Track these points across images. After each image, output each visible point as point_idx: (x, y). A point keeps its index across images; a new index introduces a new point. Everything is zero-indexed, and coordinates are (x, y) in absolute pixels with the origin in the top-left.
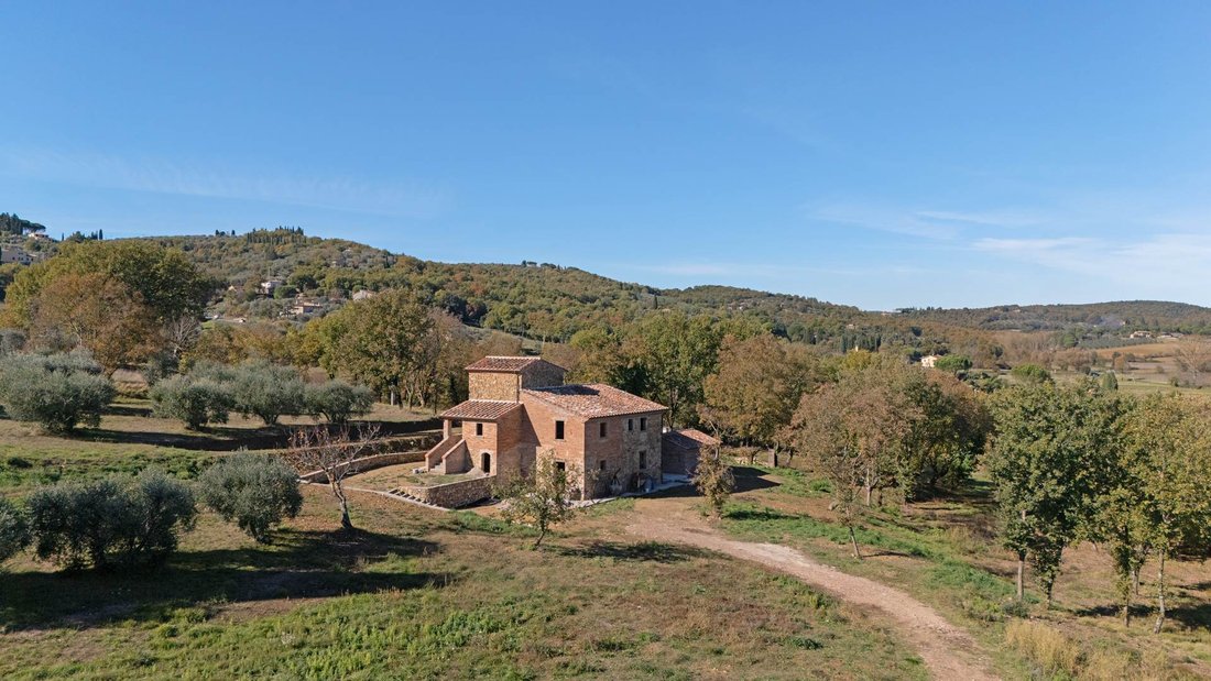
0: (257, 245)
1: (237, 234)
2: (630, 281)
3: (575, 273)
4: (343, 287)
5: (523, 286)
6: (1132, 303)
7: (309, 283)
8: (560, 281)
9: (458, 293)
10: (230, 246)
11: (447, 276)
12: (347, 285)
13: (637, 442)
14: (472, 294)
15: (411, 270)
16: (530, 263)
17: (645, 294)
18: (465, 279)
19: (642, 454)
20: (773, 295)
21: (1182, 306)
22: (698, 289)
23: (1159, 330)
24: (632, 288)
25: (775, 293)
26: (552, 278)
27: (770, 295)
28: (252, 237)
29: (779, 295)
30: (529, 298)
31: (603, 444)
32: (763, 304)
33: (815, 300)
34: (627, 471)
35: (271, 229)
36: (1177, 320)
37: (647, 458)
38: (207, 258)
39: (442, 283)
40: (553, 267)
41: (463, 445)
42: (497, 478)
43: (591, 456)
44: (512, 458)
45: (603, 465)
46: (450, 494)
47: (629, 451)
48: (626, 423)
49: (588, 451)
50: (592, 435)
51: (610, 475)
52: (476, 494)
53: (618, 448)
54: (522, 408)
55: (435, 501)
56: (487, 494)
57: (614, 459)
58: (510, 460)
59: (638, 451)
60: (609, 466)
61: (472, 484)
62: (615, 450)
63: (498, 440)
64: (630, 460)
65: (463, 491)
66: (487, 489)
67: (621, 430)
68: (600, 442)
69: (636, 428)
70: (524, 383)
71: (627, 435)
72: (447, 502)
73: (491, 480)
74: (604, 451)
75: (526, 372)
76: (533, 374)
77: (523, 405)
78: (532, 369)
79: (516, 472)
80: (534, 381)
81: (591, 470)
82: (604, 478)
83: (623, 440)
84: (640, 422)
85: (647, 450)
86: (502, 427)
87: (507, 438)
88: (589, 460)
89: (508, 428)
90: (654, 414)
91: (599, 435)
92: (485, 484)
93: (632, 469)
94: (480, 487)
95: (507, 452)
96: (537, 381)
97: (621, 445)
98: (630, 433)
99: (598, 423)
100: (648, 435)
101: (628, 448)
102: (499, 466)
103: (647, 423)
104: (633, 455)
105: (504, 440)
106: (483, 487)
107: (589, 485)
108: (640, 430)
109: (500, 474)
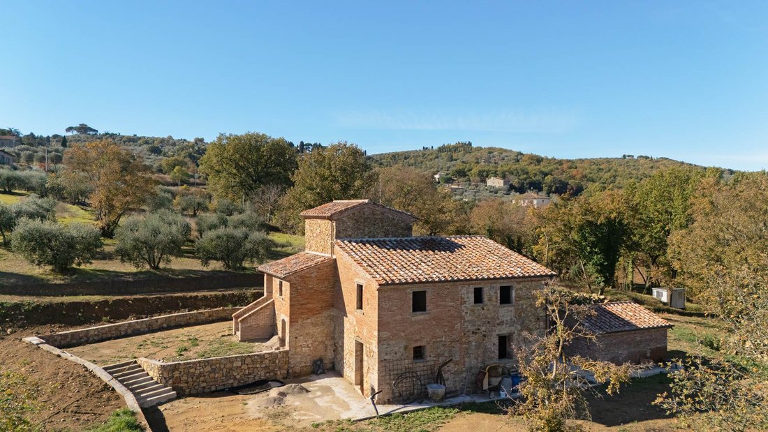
0: (443, 154)
1: (434, 149)
3: (665, 162)
4: (482, 176)
5: (616, 171)
7: (462, 173)
8: (652, 167)
9: (563, 177)
10: (428, 155)
11: (557, 166)
12: (485, 174)
13: (492, 322)
14: (573, 177)
15: (531, 163)
16: (629, 156)
18: (570, 168)
19: (504, 341)
26: (646, 166)
28: (441, 149)
30: (619, 179)
31: (417, 322)
34: (473, 362)
35: (453, 143)
37: (515, 343)
38: (415, 163)
39: (552, 171)
40: (647, 158)
41: (270, 307)
42: (290, 353)
43: (392, 340)
44: (319, 329)
45: (419, 353)
46: (200, 373)
47: (476, 333)
48: (468, 293)
49: (385, 332)
50: (395, 308)
51: (432, 368)
52: (249, 374)
53: (452, 328)
54: (334, 264)
55: (171, 382)
56: (272, 374)
57: (443, 345)
58: (315, 331)
59: (495, 334)
60: (430, 357)
61: (241, 361)
62: (445, 332)
63: (291, 305)
64: (478, 346)
65: (225, 370)
66: (271, 368)
67: (459, 303)
68: (413, 319)
69: (490, 300)
70: (338, 232)
71: (472, 311)
72: (195, 384)
73: (280, 356)
74: (420, 332)
75: (344, 219)
76: (357, 221)
77: (336, 260)
78: (354, 214)
79: (326, 346)
80: (359, 229)
81: (393, 361)
82: (419, 373)
83: (462, 318)
84: (499, 292)
85: (514, 333)
86: (299, 288)
87: (308, 303)
88: (388, 344)
89: (311, 289)
90: (528, 281)
91: (411, 309)
92: (267, 361)
93: (480, 359)
94: (258, 366)
95: (309, 321)
96: (364, 230)
97: (459, 325)
98: (478, 308)
99: (409, 291)
100: (516, 312)
101: (473, 328)
102: (294, 338)
103: (513, 294)
104: (484, 340)
105: (302, 305)
106: (264, 365)
107: (388, 381)
108: (498, 304)
109: (296, 348)
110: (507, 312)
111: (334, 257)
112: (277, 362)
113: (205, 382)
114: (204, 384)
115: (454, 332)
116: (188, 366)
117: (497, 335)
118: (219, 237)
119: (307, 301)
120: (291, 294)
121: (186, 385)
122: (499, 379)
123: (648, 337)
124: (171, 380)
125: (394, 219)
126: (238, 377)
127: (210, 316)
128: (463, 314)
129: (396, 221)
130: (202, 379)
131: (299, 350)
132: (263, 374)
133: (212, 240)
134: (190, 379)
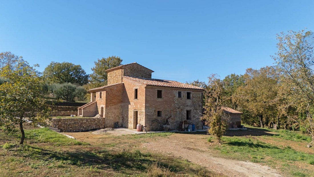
13: (184, 105)
19: (188, 112)
31: (159, 102)
34: (178, 119)
37: (192, 114)
41: (95, 104)
42: (105, 119)
43: (150, 107)
44: (117, 110)
45: (159, 113)
46: (70, 124)
47: (179, 108)
48: (176, 93)
49: (148, 104)
50: (151, 95)
51: (164, 119)
52: (89, 126)
53: (171, 106)
54: (123, 85)
55: (57, 126)
56: (98, 127)
57: (168, 112)
58: (115, 111)
59: (185, 110)
60: (163, 115)
61: (86, 120)
62: (169, 107)
63: (106, 100)
64: (180, 113)
65: (79, 124)
66: (98, 124)
67: (173, 96)
68: (158, 100)
69: (183, 97)
70: (124, 73)
71: (178, 100)
72: (67, 128)
73: (101, 120)
74: (160, 106)
75: (127, 68)
76: (132, 70)
77: (124, 84)
78: (130, 67)
79: (119, 118)
80: (132, 73)
81: (150, 115)
82: (159, 121)
83: (174, 102)
84: (186, 94)
85: (192, 110)
86: (109, 93)
87: (113, 100)
88: (149, 109)
89: (114, 94)
90: (196, 91)
91: (157, 96)
92: (96, 121)
93: (180, 118)
94: (93, 123)
95: (113, 107)
96: (134, 74)
97: (173, 104)
98: (180, 99)
99: (156, 89)
100: (192, 102)
101: (177, 106)
102: (107, 113)
103: (191, 95)
104: (181, 111)
105: (111, 100)
106: (95, 123)
107: (149, 123)
108: (186, 98)
109: (108, 117)
110: (189, 102)
111: (123, 83)
112: (100, 122)
113: (71, 127)
114: (71, 129)
115: (171, 107)
116: (64, 120)
117: (186, 110)
118: (64, 86)
119: (112, 99)
120: (106, 95)
121: (64, 128)
122: (188, 125)
123: (235, 117)
124: (58, 126)
125: (145, 71)
126: (85, 127)
127: (64, 114)
128: (175, 101)
129: (146, 72)
130: (70, 126)
131: (109, 118)
132: (95, 127)
133: (62, 88)
134: (65, 126)
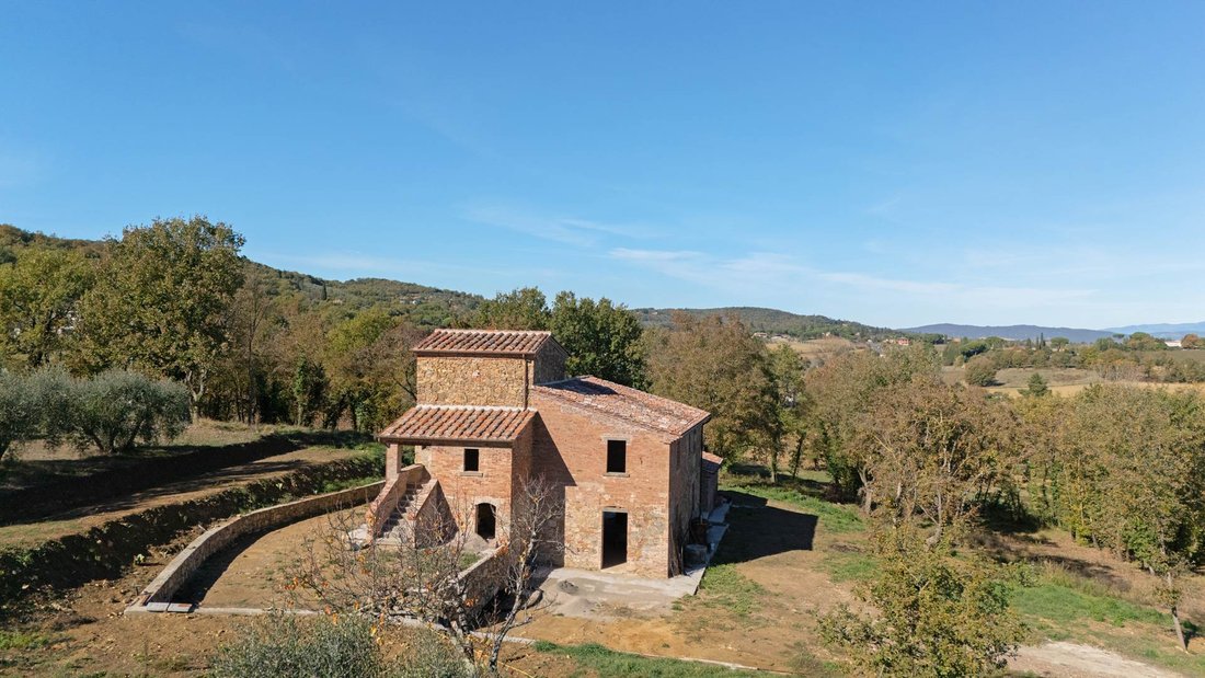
2: (290, 269)
6: (741, 309)
17: (308, 284)
20: (440, 291)
21: (778, 313)
22: (361, 281)
23: (771, 332)
24: (293, 277)
25: (442, 289)
27: (438, 291)
29: (447, 291)
32: (432, 301)
33: (482, 298)
36: (775, 324)
41: (435, 491)
49: (671, 492)
50: (673, 463)
54: (534, 420)
61: (488, 567)
63: (512, 480)
70: (535, 375)
76: (543, 359)
77: (537, 413)
86: (516, 455)
87: (520, 475)
89: (522, 455)
91: (677, 462)
94: (496, 571)
105: (518, 478)
111: (532, 409)
119: (519, 472)
120: (513, 464)
